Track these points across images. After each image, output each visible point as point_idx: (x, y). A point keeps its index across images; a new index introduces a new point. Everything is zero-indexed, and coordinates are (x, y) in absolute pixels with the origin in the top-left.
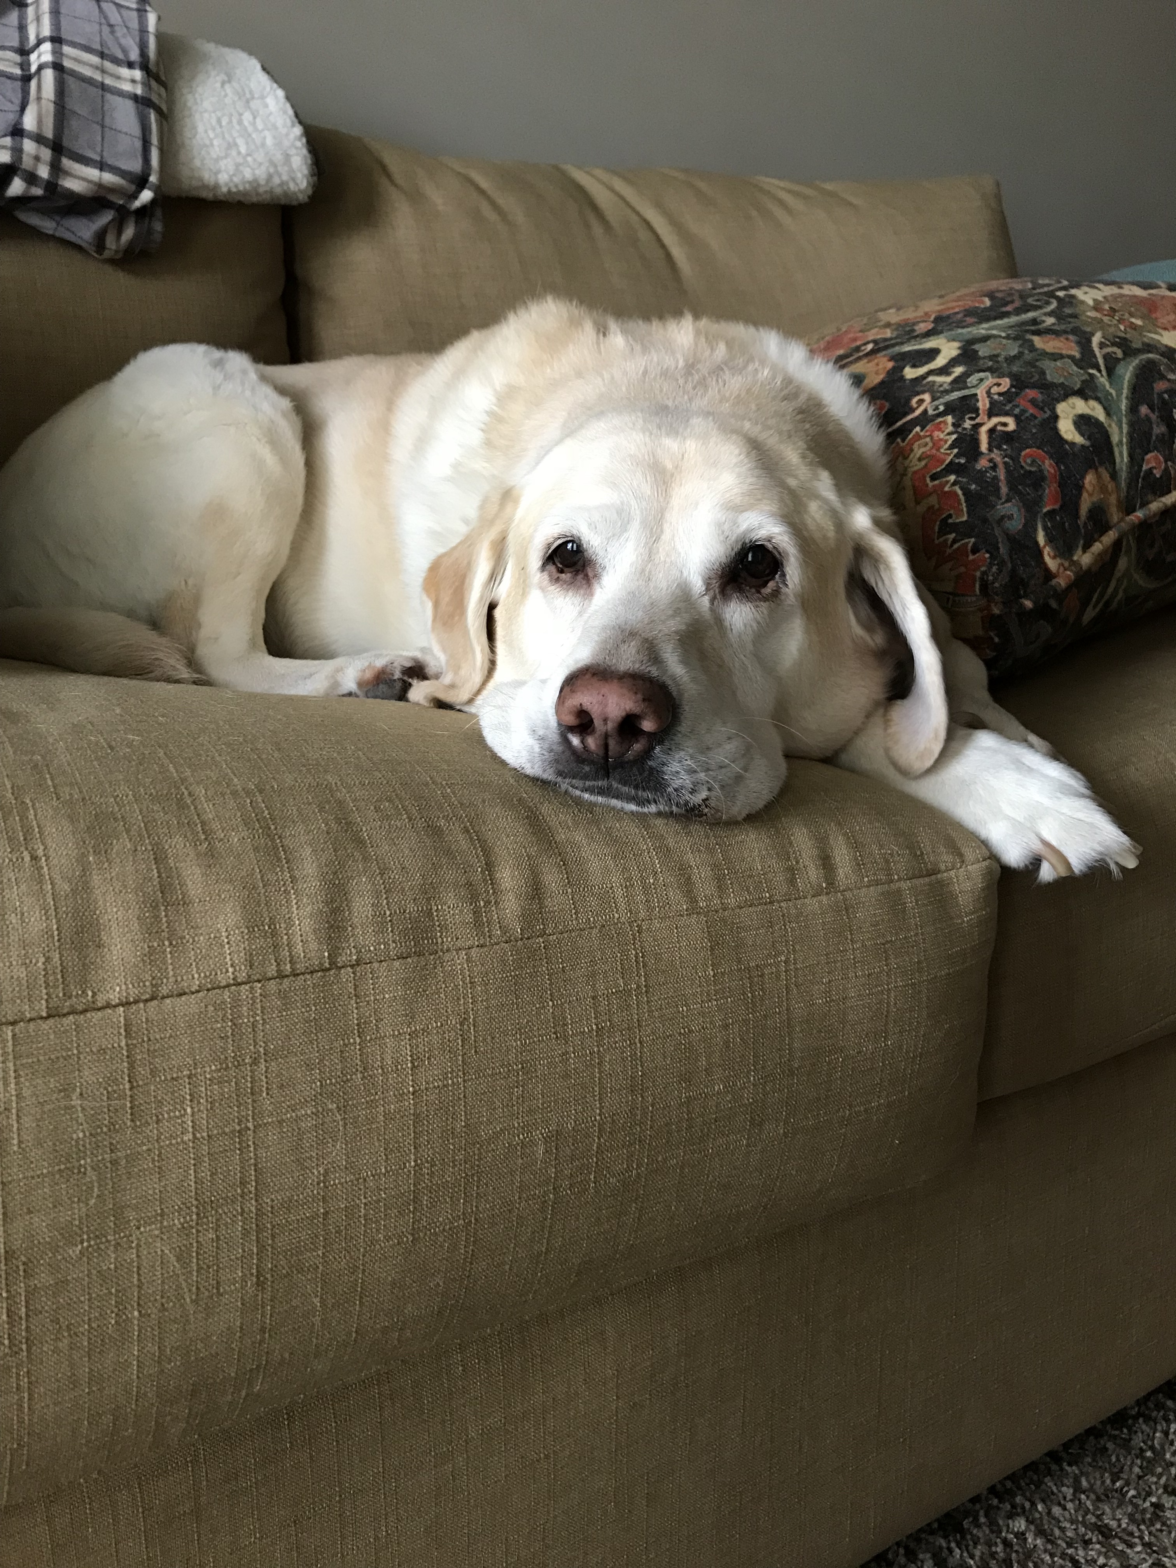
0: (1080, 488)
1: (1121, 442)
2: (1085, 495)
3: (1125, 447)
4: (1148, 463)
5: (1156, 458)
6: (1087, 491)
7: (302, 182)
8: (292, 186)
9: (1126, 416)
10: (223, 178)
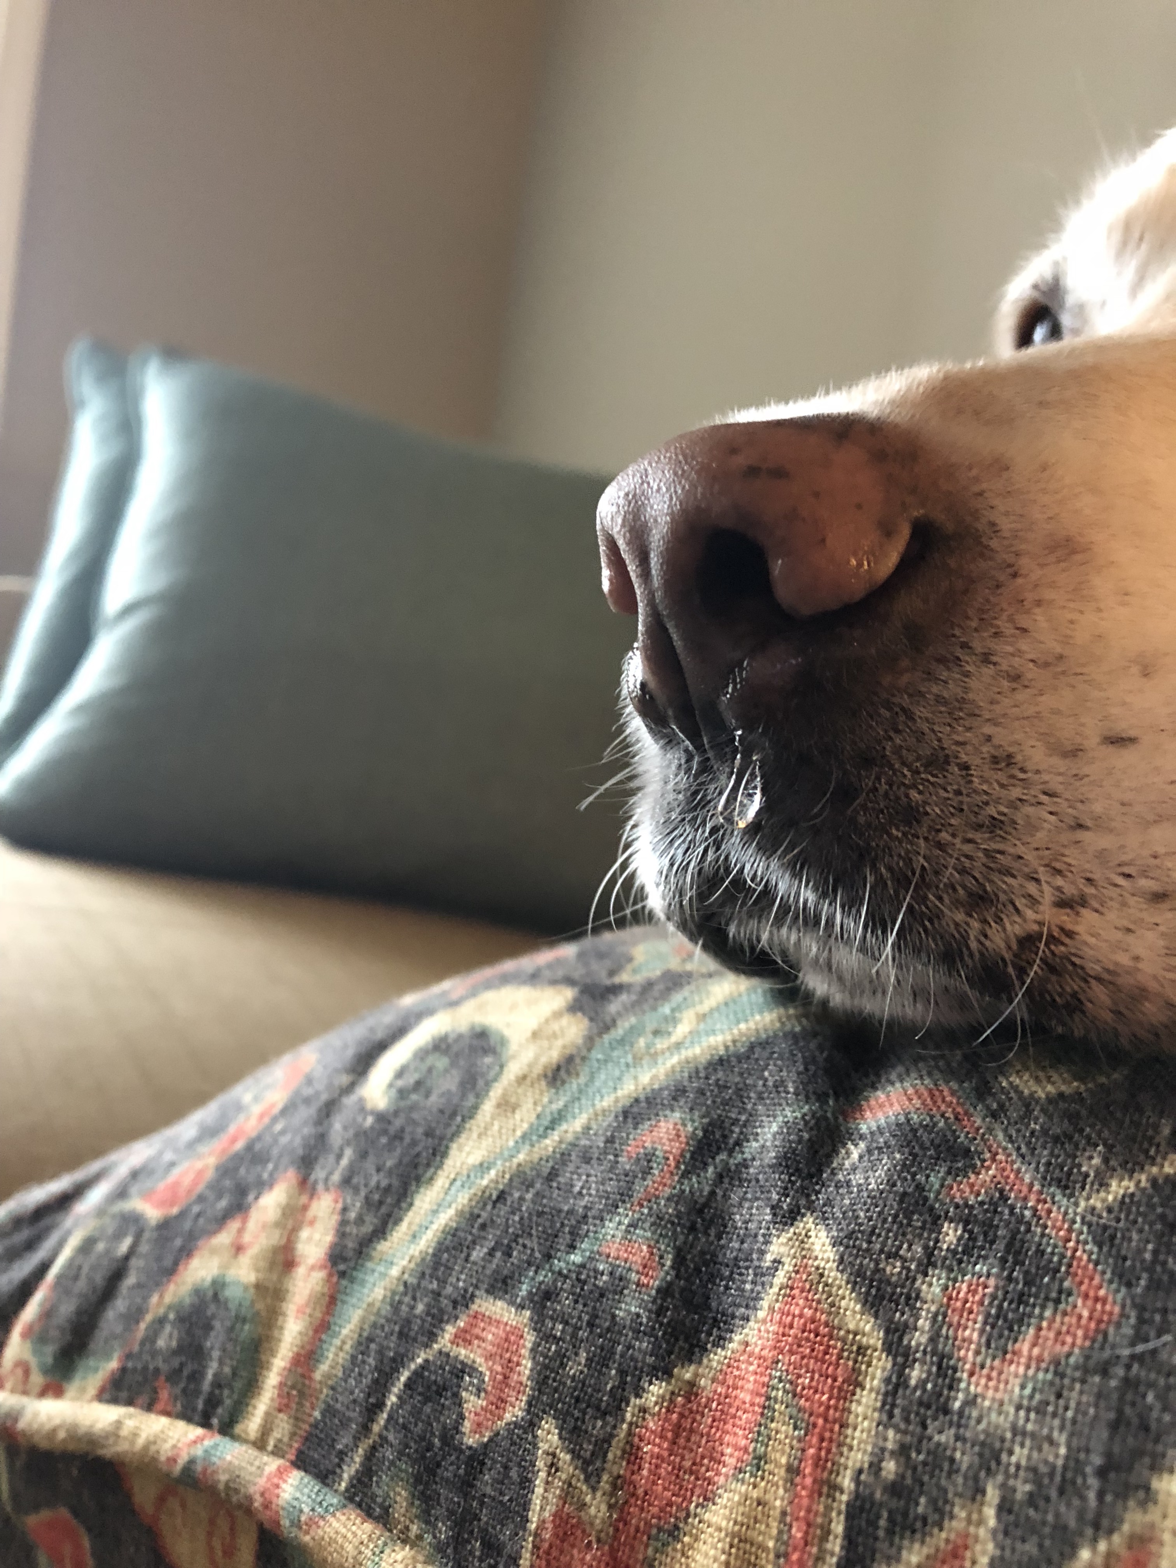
5: (511, 1342)
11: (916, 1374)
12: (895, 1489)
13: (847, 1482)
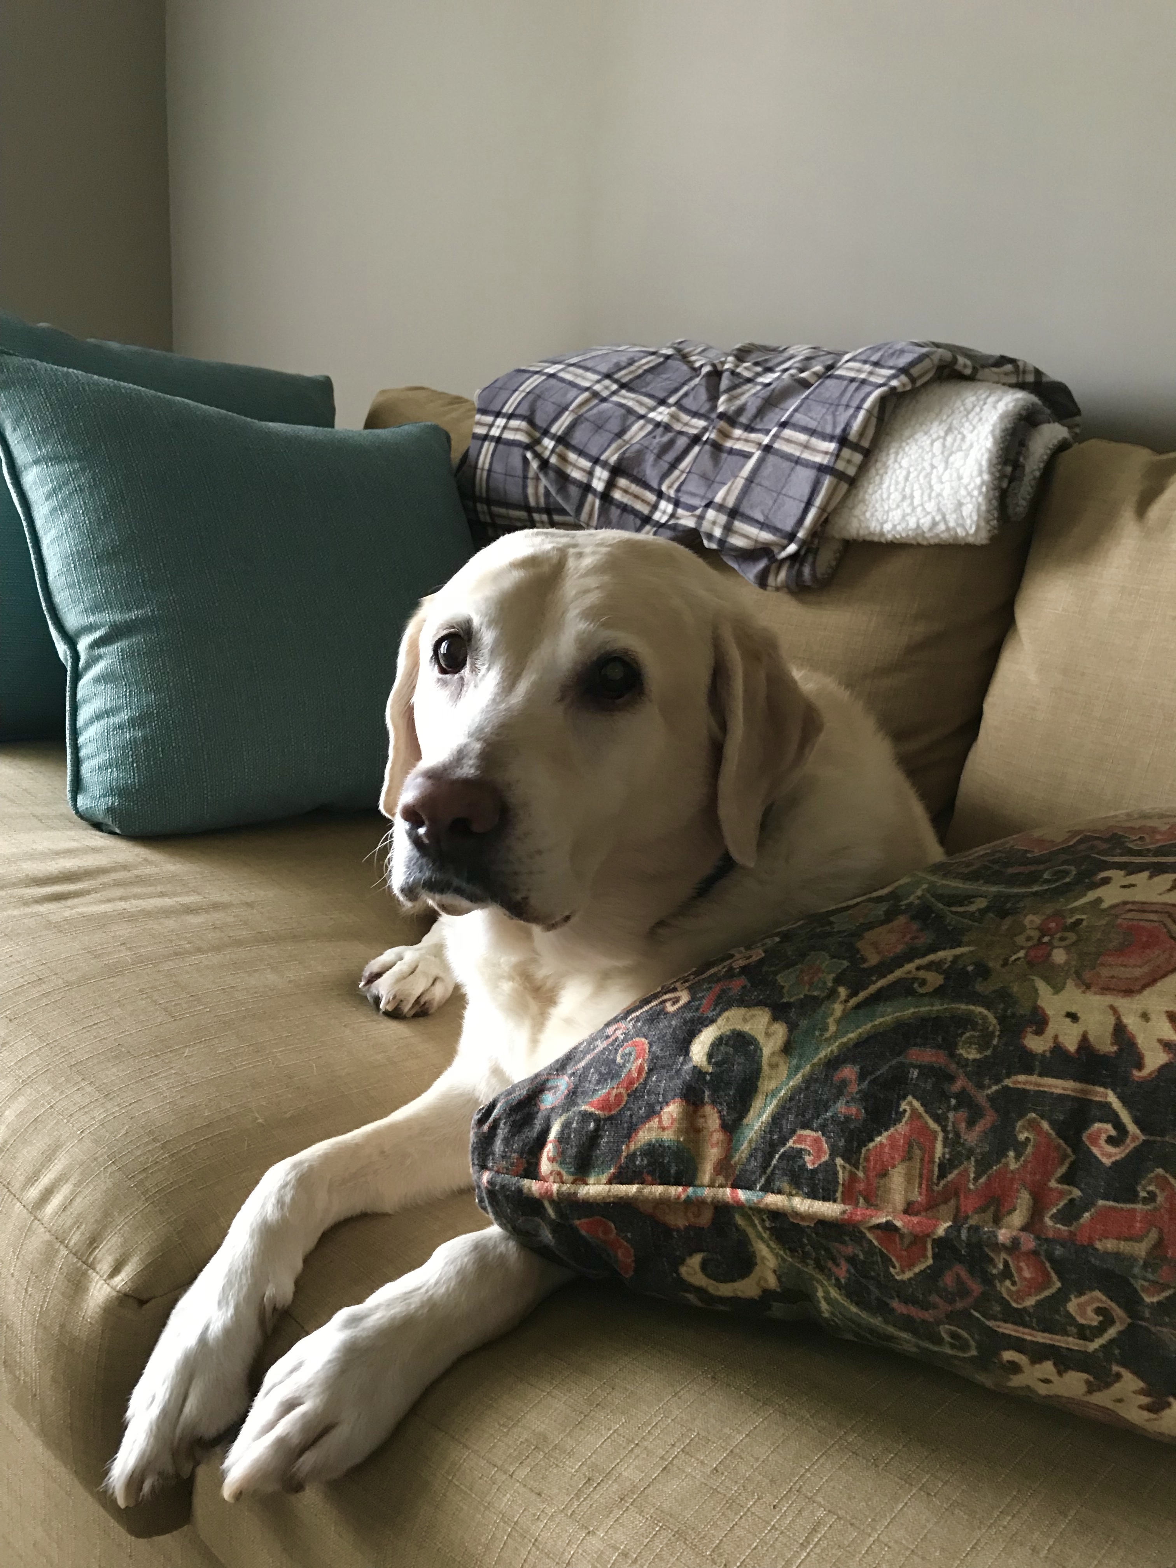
0: (652, 1112)
1: (774, 1093)
2: (654, 1123)
3: (775, 1102)
4: (798, 1142)
5: (816, 1141)
6: (660, 1122)
7: (971, 527)
8: (960, 532)
9: (813, 1065)
10: (887, 527)
11: (951, 1136)
12: (949, 1160)
13: (937, 1160)
